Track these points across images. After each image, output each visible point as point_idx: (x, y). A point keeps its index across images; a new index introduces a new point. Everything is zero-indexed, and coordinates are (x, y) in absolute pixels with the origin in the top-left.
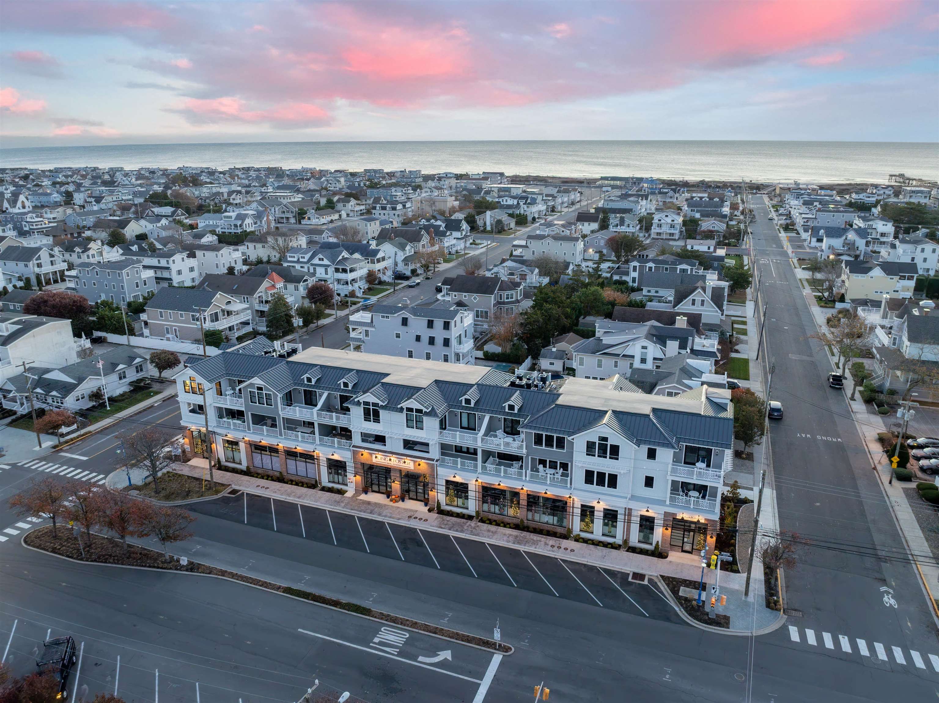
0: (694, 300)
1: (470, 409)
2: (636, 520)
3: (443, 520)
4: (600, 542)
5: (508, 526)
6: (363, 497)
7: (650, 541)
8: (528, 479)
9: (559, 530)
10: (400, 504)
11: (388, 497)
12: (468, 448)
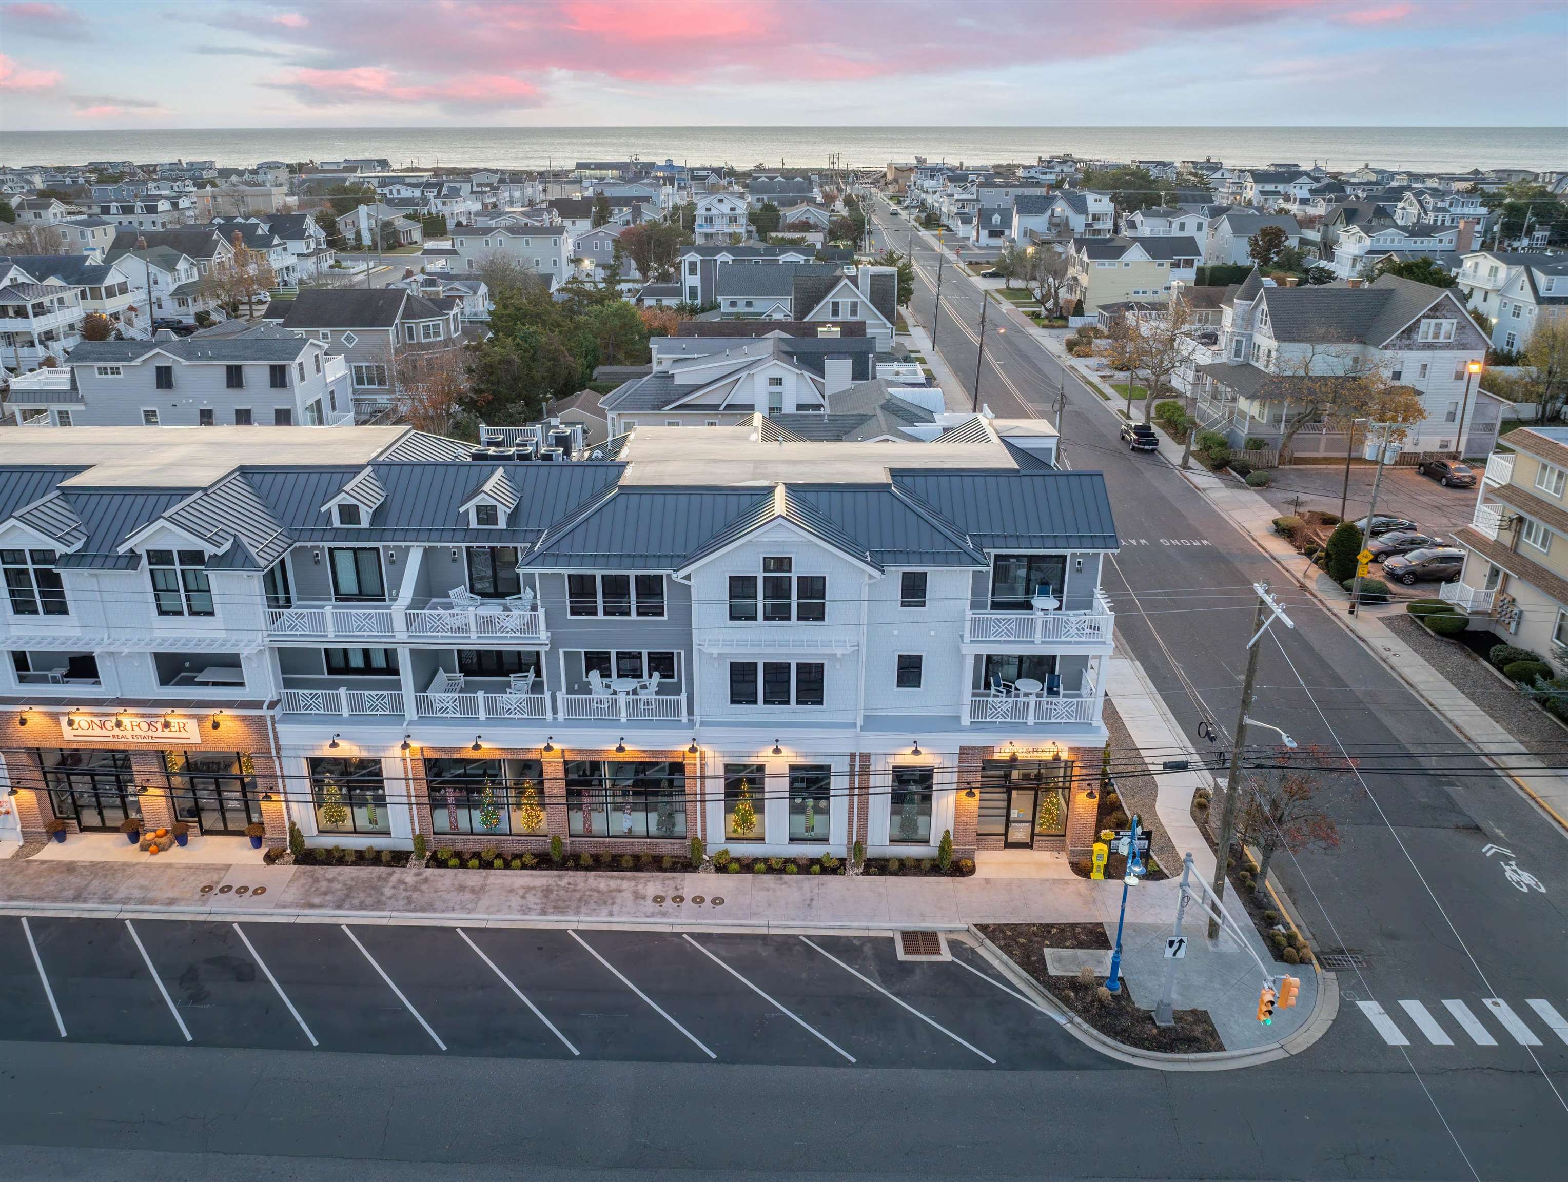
0: (836, 305)
1: (359, 534)
2: (882, 782)
3: (316, 880)
4: (788, 861)
5: (517, 863)
6: (53, 851)
7: (922, 832)
8: (561, 716)
9: (667, 848)
10: (176, 855)
11: (134, 837)
12: (366, 653)
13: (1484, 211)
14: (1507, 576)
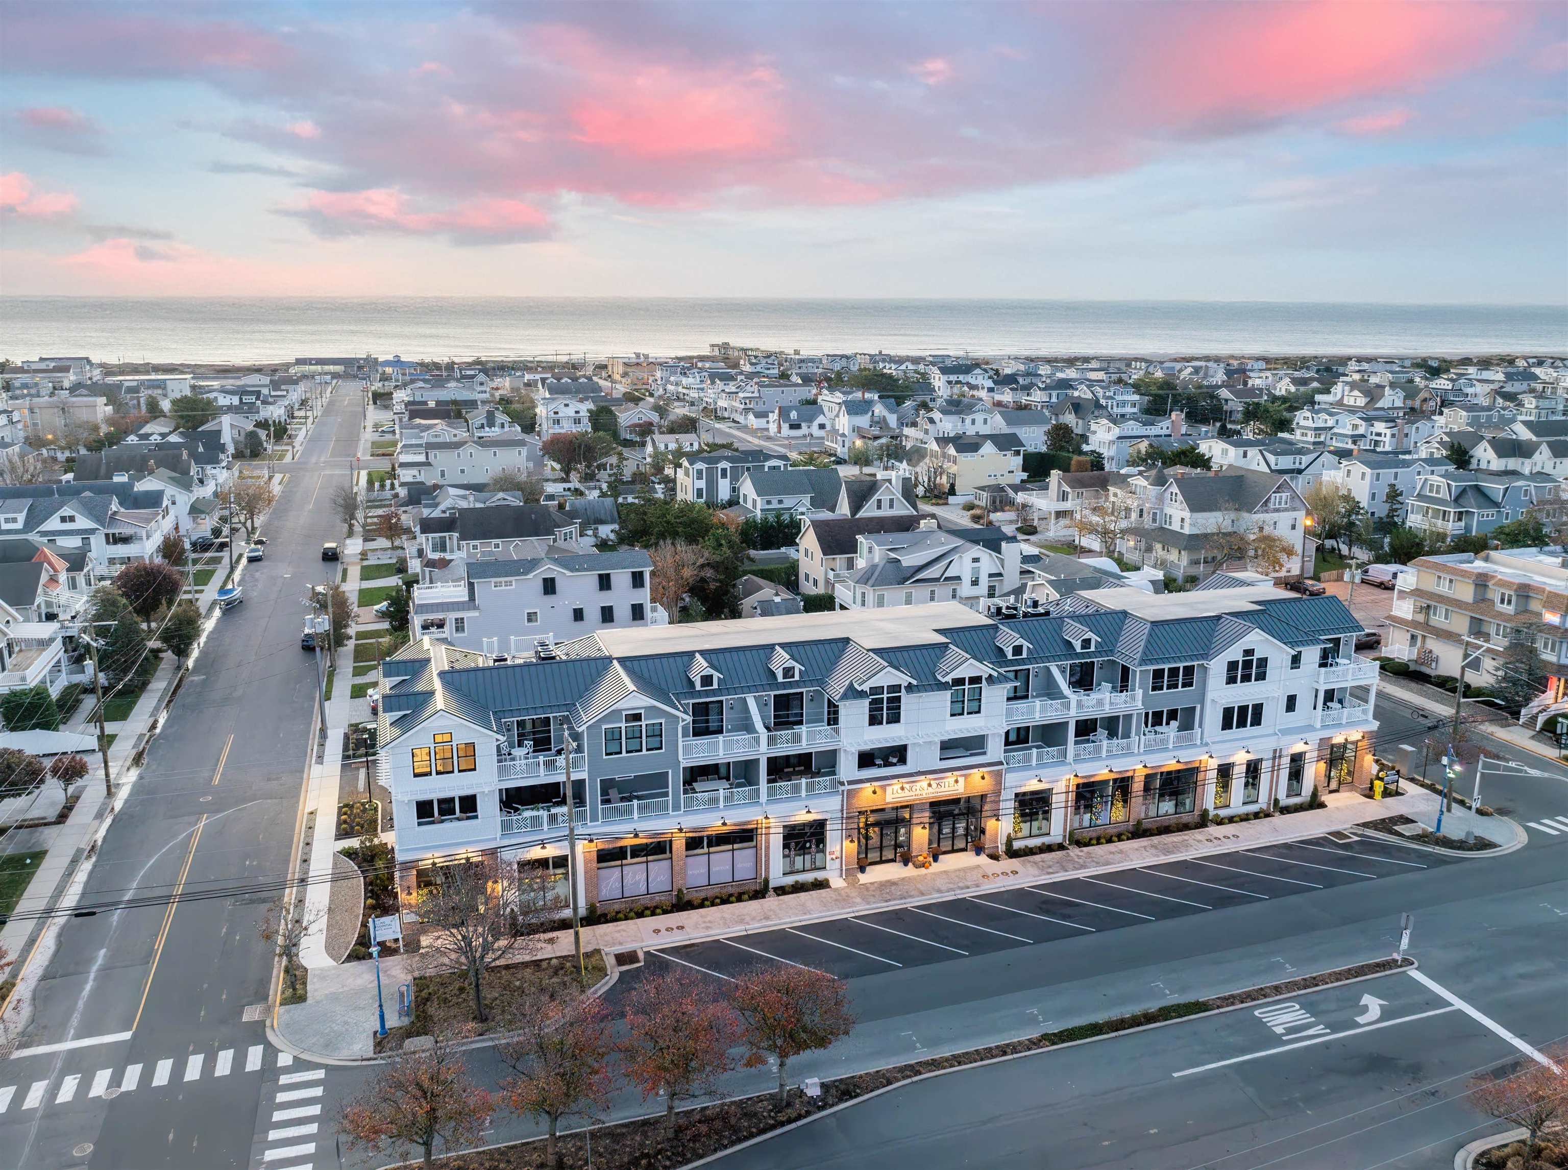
0: (879, 501)
1: (1021, 662)
2: (1286, 763)
4: (1241, 815)
6: (863, 878)
7: (1299, 789)
8: (1142, 750)
9: (1186, 818)
11: (906, 864)
13: (1136, 397)
14: (1424, 637)
